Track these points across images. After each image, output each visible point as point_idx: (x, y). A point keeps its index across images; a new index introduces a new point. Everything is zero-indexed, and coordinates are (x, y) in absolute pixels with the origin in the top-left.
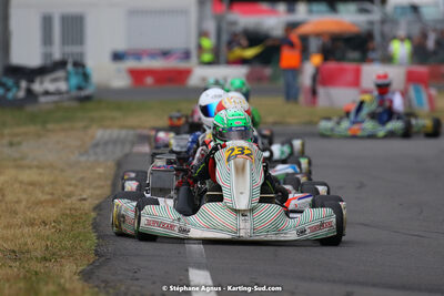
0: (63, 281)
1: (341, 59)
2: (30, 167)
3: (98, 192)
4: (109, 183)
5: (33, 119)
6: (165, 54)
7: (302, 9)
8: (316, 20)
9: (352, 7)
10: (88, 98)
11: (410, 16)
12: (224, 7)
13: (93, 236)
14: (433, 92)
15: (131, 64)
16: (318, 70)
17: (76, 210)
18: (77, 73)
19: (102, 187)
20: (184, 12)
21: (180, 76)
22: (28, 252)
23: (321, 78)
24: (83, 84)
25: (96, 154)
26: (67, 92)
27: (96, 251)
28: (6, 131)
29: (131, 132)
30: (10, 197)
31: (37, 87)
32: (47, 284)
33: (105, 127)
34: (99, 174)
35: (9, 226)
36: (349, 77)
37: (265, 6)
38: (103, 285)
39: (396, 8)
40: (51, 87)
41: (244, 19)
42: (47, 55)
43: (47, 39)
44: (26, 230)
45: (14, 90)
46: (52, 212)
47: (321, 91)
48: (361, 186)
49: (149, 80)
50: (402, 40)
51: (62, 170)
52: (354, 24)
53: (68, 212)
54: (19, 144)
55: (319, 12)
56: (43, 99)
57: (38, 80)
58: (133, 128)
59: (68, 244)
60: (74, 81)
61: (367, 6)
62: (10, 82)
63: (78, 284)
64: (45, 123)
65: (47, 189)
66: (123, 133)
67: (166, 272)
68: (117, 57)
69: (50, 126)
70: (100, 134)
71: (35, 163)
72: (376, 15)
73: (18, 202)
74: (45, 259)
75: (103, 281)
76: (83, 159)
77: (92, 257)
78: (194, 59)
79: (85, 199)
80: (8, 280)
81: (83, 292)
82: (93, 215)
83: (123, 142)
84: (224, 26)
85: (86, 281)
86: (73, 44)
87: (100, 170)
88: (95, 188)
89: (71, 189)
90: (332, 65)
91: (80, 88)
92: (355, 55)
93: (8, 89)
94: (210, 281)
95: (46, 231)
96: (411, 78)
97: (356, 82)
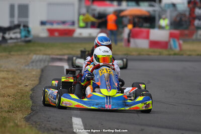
0: (16, 121)
1: (141, 26)
2: (3, 71)
3: (33, 82)
4: (38, 79)
5: (5, 50)
6: (64, 23)
7: (124, 4)
8: (130, 9)
9: (146, 4)
10: (29, 41)
11: (172, 8)
12: (90, 2)
13: (30, 102)
14: (181, 42)
15: (49, 26)
16: (131, 31)
17: (23, 90)
18: (25, 30)
19: (34, 80)
20: (73, 4)
21: (70, 33)
22: (2, 108)
23: (132, 35)
24: (27, 35)
25: (32, 66)
26: (20, 38)
27: (32, 108)
29: (48, 57)
31: (7, 36)
32: (9, 122)
33: (38, 54)
34: (34, 75)
36: (144, 35)
37: (108, 3)
38: (34, 123)
39: (165, 5)
40: (13, 36)
41: (99, 8)
42: (12, 22)
43: (12, 15)
44: (1, 98)
46: (12, 91)
47: (132, 40)
49: (56, 34)
51: (17, 73)
53: (19, 91)
55: (133, 6)
56: (9, 41)
57: (7, 33)
58: (49, 55)
59: (19, 105)
60: (24, 33)
61: (153, 3)
63: (23, 123)
64: (10, 52)
65: (11, 81)
66: (45, 57)
67: (62, 119)
68: (43, 23)
69: (12, 53)
70: (35, 57)
71: (6, 69)
72: (157, 8)
74: (9, 112)
75: (34, 122)
76: (27, 68)
77: (30, 111)
78: (76, 25)
79: (26, 86)
81: (25, 127)
82: (31, 92)
83: (44, 61)
84: (90, 11)
85: (27, 121)
86: (23, 17)
87: (34, 73)
88: (32, 81)
89: (21, 81)
90: (137, 29)
91: (26, 37)
92: (147, 25)
94: (81, 123)
95: (9, 99)
96: (172, 36)
97: (147, 37)
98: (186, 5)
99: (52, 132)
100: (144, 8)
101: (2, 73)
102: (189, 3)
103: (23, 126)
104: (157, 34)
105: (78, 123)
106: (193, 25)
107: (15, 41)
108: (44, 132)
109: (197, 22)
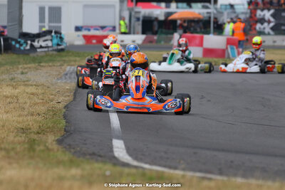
0: (47, 144)
2: (32, 85)
3: (67, 98)
4: (72, 94)
5: (34, 60)
6: (103, 28)
7: (173, 5)
9: (199, 5)
10: (62, 50)
11: (229, 10)
12: (134, 4)
13: (64, 122)
15: (84, 32)
17: (55, 108)
18: (57, 37)
19: (68, 96)
20: (113, 6)
22: (30, 129)
24: (60, 43)
25: (66, 78)
26: (52, 46)
27: (65, 129)
28: (20, 66)
30: (21, 100)
31: (36, 44)
32: (39, 145)
33: (72, 65)
34: (67, 89)
35: (20, 116)
36: (197, 41)
37: (154, 4)
38: (68, 147)
39: (221, 5)
40: (43, 44)
41: (144, 11)
42: (41, 27)
43: (42, 19)
44: (29, 118)
45: (24, 45)
46: (42, 109)
48: (203, 97)
49: (94, 41)
50: (229, 23)
51: (48, 87)
52: (200, 14)
53: (51, 109)
54: (26, 73)
55: (182, 8)
56: (39, 50)
57: (37, 40)
59: (51, 126)
60: (55, 41)
61: (208, 4)
62: (22, 41)
63: (55, 146)
64: (40, 63)
65: (41, 97)
67: (101, 141)
68: (78, 29)
69: (42, 64)
70: (68, 68)
71: (35, 83)
72: (212, 9)
73: (25, 103)
74: (38, 133)
75: (68, 145)
76: (59, 81)
77: (63, 132)
78: (117, 31)
79: (59, 102)
80: (20, 144)
81: (58, 150)
82: (64, 110)
84: (133, 13)
85: (59, 145)
87: (68, 87)
88: (65, 96)
89: (53, 96)
90: (188, 35)
91: (58, 45)
93: (21, 45)
94: (123, 146)
95: (39, 118)
96: (229, 42)
97: (201, 44)
98: (246, 6)
99: (88, 157)
100: (197, 11)
101: (31, 87)
102: (249, 3)
103: (56, 150)
104: (212, 41)
105: (119, 146)
106: (255, 29)
107: (46, 49)
108: (79, 157)
109: (258, 26)
